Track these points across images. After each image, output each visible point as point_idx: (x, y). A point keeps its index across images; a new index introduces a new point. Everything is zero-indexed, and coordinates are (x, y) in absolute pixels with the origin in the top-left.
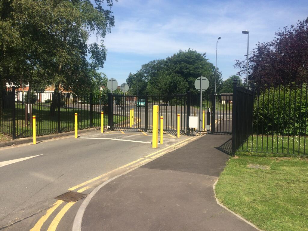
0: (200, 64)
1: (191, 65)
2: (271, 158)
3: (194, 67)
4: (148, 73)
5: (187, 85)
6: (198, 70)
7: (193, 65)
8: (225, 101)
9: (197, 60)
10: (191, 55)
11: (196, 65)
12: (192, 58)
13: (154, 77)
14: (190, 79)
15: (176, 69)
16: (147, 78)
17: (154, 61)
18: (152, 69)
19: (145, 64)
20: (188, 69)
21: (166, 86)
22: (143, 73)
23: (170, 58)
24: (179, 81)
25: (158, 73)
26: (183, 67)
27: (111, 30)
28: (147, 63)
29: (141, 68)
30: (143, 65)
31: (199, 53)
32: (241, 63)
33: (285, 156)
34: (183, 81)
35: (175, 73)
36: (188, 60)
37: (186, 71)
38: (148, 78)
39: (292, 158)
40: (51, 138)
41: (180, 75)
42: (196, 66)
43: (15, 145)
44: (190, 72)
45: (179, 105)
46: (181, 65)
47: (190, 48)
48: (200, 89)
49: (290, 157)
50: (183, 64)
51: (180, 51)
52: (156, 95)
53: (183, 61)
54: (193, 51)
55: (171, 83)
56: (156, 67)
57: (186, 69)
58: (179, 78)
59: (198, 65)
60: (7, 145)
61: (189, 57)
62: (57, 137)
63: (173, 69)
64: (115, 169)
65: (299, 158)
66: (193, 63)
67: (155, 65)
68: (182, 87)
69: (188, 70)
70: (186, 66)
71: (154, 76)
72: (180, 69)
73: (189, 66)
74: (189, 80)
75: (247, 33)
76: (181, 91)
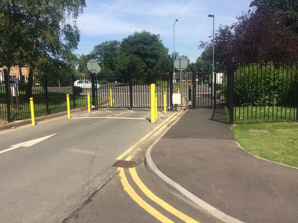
0: (156, 45)
1: (148, 46)
2: (264, 124)
3: (150, 48)
4: (101, 54)
5: (144, 65)
6: (155, 51)
7: (150, 46)
8: (175, 80)
9: (153, 41)
10: (147, 36)
11: (152, 46)
12: (148, 39)
13: (107, 59)
14: (147, 59)
15: (134, 50)
16: (100, 60)
17: (107, 42)
18: (105, 51)
20: (145, 49)
21: (124, 67)
22: (96, 55)
23: (126, 39)
24: (137, 62)
25: (112, 53)
26: (140, 48)
27: (83, 11)
28: (99, 44)
29: (94, 49)
30: (96, 46)
31: (154, 34)
32: (204, 44)
34: (141, 62)
35: (133, 54)
36: (144, 41)
37: (143, 52)
40: (43, 119)
41: (138, 56)
43: (14, 128)
44: (147, 53)
45: (137, 85)
46: (138, 46)
47: (144, 30)
48: (180, 69)
49: (278, 122)
50: (140, 45)
51: (136, 32)
52: (111, 76)
53: (139, 42)
54: (147, 33)
55: (130, 63)
56: (109, 48)
57: (143, 50)
58: (137, 58)
59: (155, 46)
60: (6, 128)
61: (145, 38)
62: (49, 118)
63: (130, 49)
64: (138, 141)
65: (286, 122)
66: (149, 44)
67: (107, 46)
68: (140, 67)
69: (145, 51)
70: (143, 47)
71: (107, 57)
73: (145, 47)
74: (146, 61)
75: (213, 16)
76: (139, 72)
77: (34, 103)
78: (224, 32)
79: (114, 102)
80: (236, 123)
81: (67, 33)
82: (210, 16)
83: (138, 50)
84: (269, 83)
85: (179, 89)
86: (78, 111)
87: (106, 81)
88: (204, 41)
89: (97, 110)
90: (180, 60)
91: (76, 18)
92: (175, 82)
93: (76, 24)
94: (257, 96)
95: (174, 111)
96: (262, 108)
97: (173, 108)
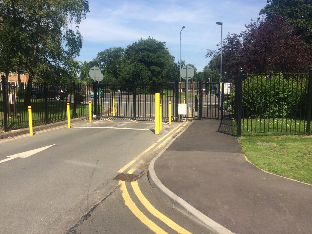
0: (162, 53)
1: (153, 54)
2: (272, 137)
3: (155, 55)
4: (104, 61)
5: (149, 73)
6: (161, 59)
7: (155, 53)
8: (181, 90)
9: (159, 48)
10: (152, 43)
12: (154, 46)
13: (111, 66)
14: (153, 67)
15: (139, 58)
16: (103, 67)
17: (110, 49)
18: (108, 58)
19: (101, 52)
20: (150, 57)
21: (129, 75)
22: (99, 62)
23: (131, 46)
24: (142, 70)
25: (115, 61)
26: (145, 55)
27: (86, 16)
28: (103, 51)
29: (97, 56)
30: (99, 53)
31: (160, 42)
33: (283, 135)
34: (146, 70)
35: (137, 62)
36: (149, 48)
37: (148, 60)
38: (105, 67)
39: (289, 136)
41: (142, 64)
42: (158, 54)
43: (11, 137)
44: (153, 60)
45: (141, 94)
46: (143, 54)
47: (150, 37)
48: (186, 78)
50: (145, 53)
51: (141, 39)
52: (114, 84)
53: (145, 49)
54: (153, 40)
55: (134, 71)
56: (112, 55)
57: (148, 58)
58: (142, 66)
59: (160, 53)
61: (151, 45)
63: (135, 57)
64: (141, 153)
65: (296, 135)
66: (155, 51)
67: (111, 53)
68: (145, 76)
69: (150, 59)
70: (148, 55)
71: (111, 64)
72: (142, 58)
73: (151, 54)
74: (151, 69)
75: (221, 24)
76: (144, 80)
77: (32, 111)
78: (232, 41)
79: (116, 111)
80: (244, 136)
81: (69, 39)
82: (218, 23)
83: (143, 58)
84: (278, 94)
85: (185, 99)
86: (79, 120)
87: (109, 90)
88: (212, 50)
89: (99, 120)
90: (186, 68)
91: (79, 23)
92: (181, 91)
93: (78, 30)
94: (266, 107)
95: (179, 122)
96: (271, 120)
97: (178, 118)
